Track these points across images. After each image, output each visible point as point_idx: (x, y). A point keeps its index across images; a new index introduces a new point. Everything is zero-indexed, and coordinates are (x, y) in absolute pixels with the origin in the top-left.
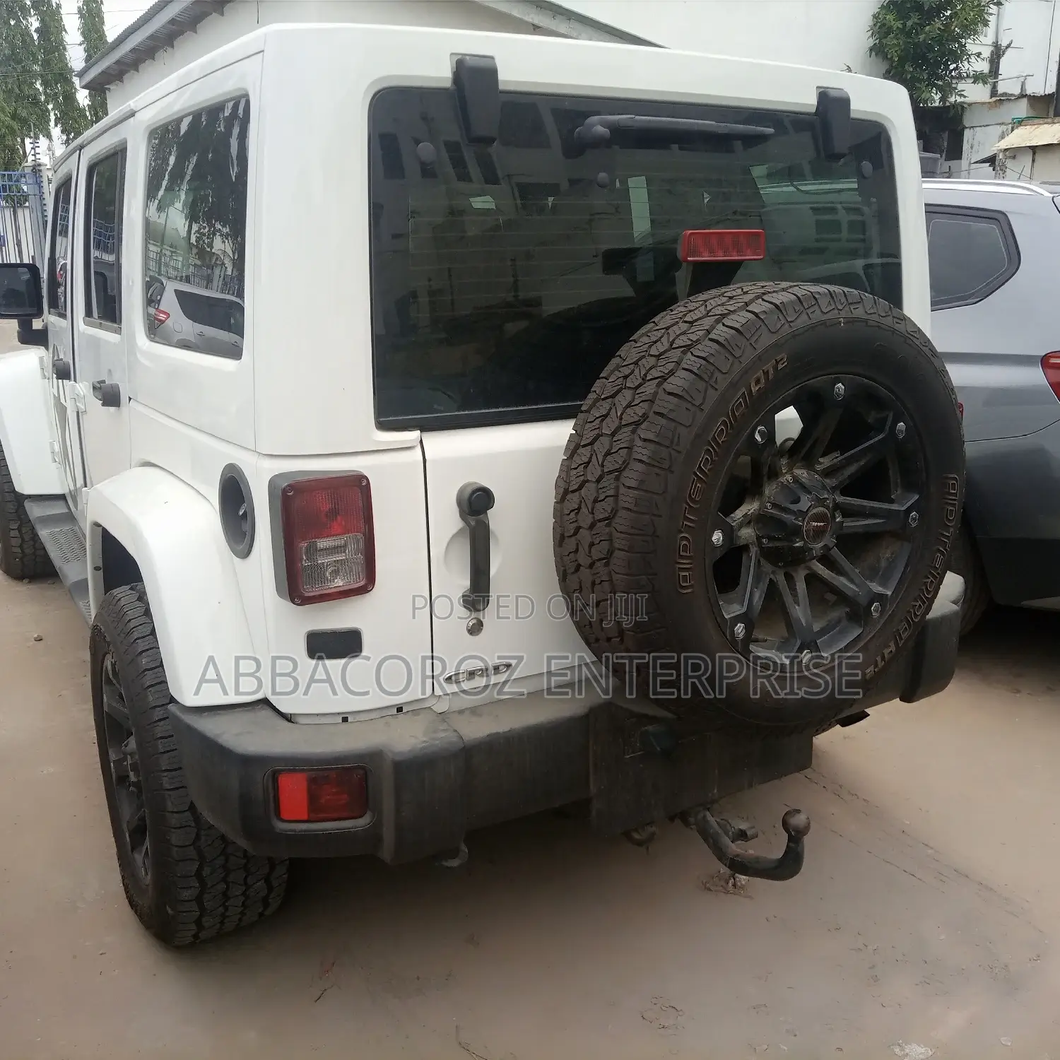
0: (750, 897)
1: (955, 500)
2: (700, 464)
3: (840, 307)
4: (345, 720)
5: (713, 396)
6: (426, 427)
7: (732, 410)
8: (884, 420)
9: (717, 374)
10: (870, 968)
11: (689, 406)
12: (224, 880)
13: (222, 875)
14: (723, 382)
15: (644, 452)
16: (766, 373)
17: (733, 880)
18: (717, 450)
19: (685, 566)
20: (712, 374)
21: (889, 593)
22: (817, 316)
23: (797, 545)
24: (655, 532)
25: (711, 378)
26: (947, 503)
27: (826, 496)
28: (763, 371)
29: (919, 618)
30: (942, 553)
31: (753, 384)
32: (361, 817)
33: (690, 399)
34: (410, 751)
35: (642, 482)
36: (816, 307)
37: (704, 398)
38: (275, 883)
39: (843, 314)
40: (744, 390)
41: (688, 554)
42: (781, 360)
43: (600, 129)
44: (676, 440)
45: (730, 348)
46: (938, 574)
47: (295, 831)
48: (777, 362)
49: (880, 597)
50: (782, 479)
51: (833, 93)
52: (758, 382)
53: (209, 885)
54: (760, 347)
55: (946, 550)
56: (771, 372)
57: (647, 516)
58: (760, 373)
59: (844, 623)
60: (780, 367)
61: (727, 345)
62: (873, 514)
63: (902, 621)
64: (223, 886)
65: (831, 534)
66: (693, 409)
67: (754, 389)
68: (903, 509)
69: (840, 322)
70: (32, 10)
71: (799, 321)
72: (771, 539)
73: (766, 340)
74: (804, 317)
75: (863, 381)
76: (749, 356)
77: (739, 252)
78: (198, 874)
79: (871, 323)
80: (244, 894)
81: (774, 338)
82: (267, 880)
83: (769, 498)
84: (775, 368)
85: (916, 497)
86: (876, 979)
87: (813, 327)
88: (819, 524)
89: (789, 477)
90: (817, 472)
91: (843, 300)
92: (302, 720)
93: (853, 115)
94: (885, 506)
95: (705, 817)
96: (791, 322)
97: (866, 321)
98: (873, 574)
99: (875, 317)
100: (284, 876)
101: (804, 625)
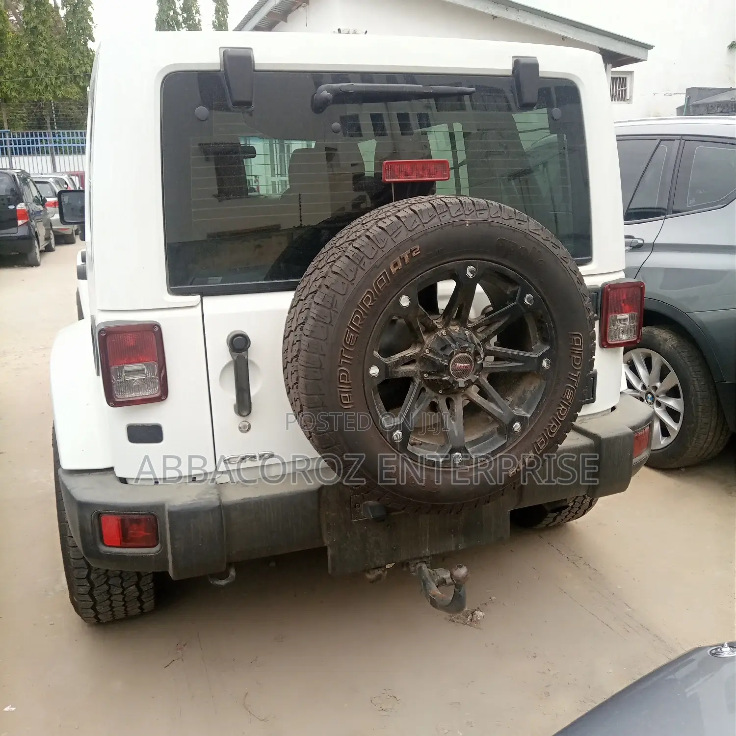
0: (480, 629)
1: (581, 351)
2: (352, 320)
3: (468, 213)
4: (157, 483)
5: (361, 274)
6: (204, 293)
7: (376, 284)
8: (515, 293)
9: (365, 259)
10: (547, 686)
11: (344, 281)
12: (106, 582)
13: (105, 580)
14: (368, 265)
15: (315, 311)
16: (403, 259)
17: (471, 616)
18: (366, 312)
19: (344, 390)
20: (362, 259)
21: (529, 416)
22: (447, 218)
23: (444, 379)
24: (321, 365)
25: (360, 262)
26: (572, 353)
27: (467, 345)
28: (400, 257)
29: (555, 434)
30: (573, 389)
31: (392, 266)
32: (154, 546)
33: (345, 276)
34: (180, 505)
35: (312, 331)
36: (447, 213)
37: (355, 275)
38: (144, 588)
39: (469, 218)
40: (385, 270)
41: (347, 382)
42: (415, 250)
43: (325, 93)
44: (334, 304)
45: (376, 242)
46: (569, 404)
47: (111, 552)
48: (412, 252)
49: (521, 419)
50: (439, 333)
51: (523, 61)
52: (396, 265)
53: (96, 585)
54: (399, 240)
55: (575, 387)
56: (407, 258)
57: (317, 355)
58: (398, 259)
59: (496, 435)
60: (414, 254)
61: (375, 240)
62: (514, 359)
63: (539, 436)
64: (106, 587)
65: (474, 372)
66: (346, 282)
67: (394, 270)
68: (536, 356)
69: (466, 224)
70: (183, 24)
71: (432, 222)
72: (429, 374)
73: (404, 236)
74: (436, 220)
75: (492, 265)
76: (390, 246)
77: (430, 175)
78: (88, 577)
79: (493, 224)
80: (122, 593)
81: (410, 234)
82: (137, 585)
83: (427, 345)
84: (410, 255)
85: (548, 348)
86: (548, 694)
87: (442, 227)
88: (462, 365)
89: (444, 332)
90: (468, 329)
91: (472, 207)
92: (129, 482)
93: (541, 75)
94: (522, 354)
95: (421, 567)
96: (425, 223)
97: (489, 222)
98: (521, 402)
99: (499, 220)
100: (150, 584)
101: (456, 434)
